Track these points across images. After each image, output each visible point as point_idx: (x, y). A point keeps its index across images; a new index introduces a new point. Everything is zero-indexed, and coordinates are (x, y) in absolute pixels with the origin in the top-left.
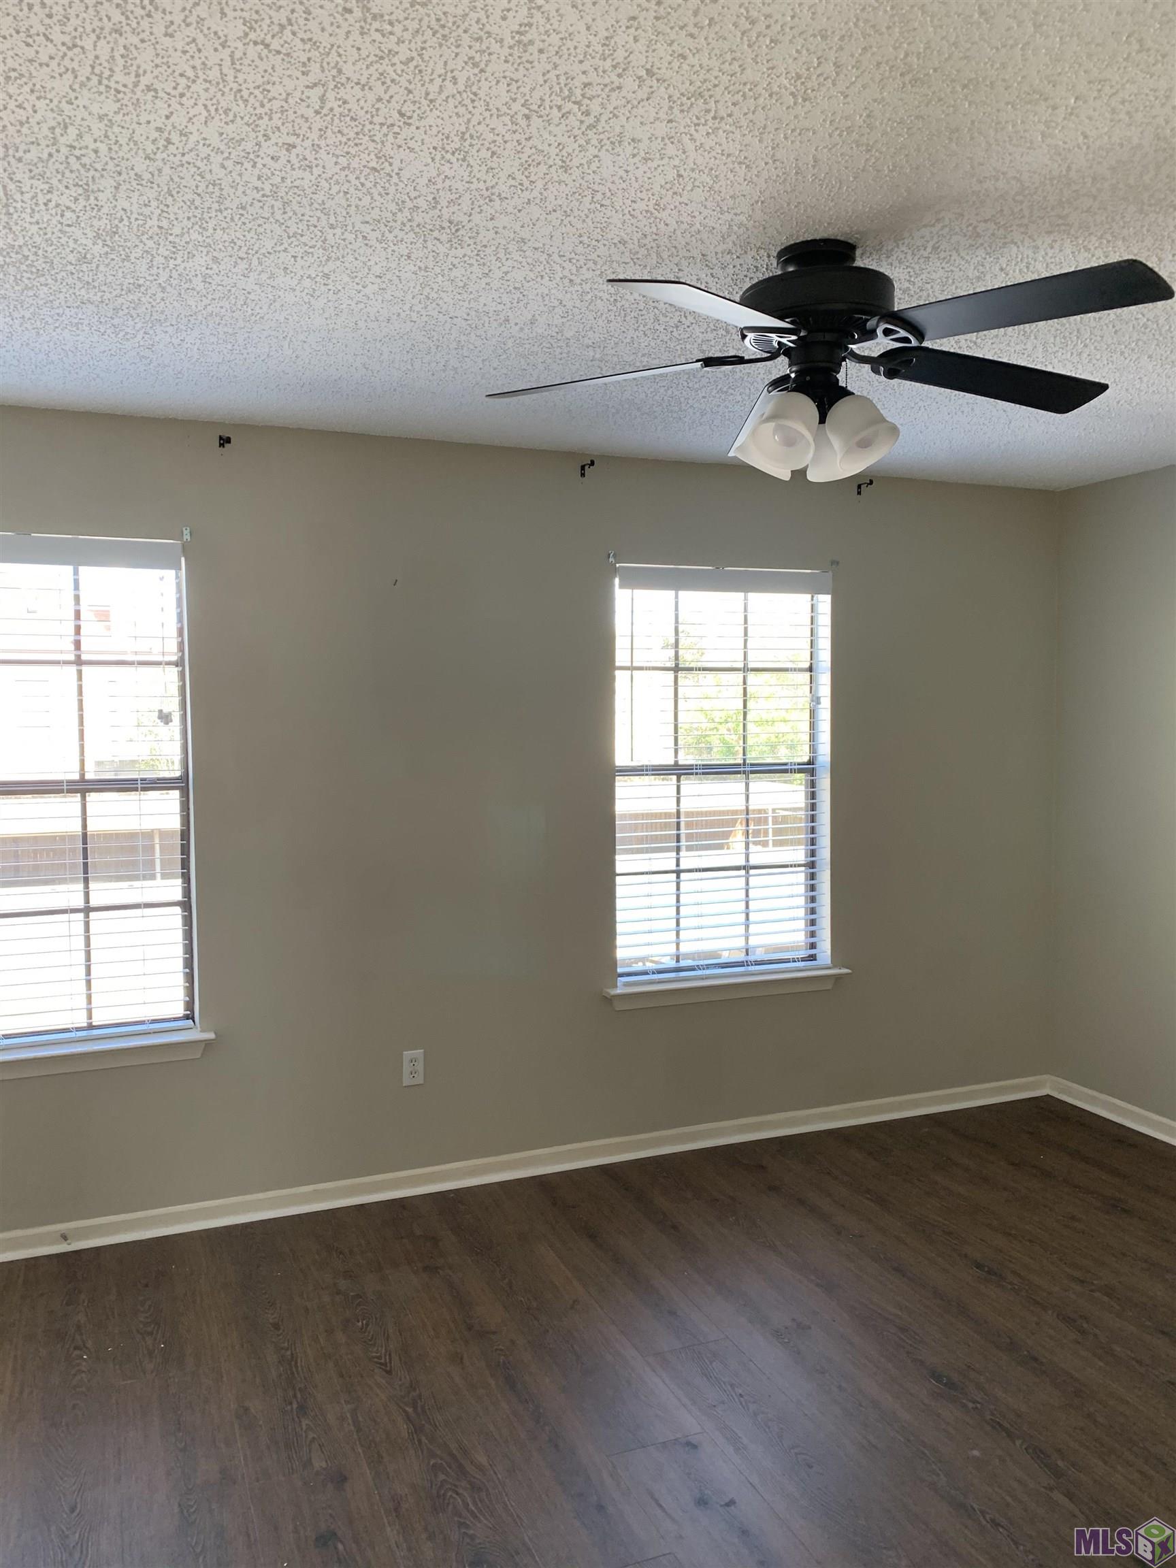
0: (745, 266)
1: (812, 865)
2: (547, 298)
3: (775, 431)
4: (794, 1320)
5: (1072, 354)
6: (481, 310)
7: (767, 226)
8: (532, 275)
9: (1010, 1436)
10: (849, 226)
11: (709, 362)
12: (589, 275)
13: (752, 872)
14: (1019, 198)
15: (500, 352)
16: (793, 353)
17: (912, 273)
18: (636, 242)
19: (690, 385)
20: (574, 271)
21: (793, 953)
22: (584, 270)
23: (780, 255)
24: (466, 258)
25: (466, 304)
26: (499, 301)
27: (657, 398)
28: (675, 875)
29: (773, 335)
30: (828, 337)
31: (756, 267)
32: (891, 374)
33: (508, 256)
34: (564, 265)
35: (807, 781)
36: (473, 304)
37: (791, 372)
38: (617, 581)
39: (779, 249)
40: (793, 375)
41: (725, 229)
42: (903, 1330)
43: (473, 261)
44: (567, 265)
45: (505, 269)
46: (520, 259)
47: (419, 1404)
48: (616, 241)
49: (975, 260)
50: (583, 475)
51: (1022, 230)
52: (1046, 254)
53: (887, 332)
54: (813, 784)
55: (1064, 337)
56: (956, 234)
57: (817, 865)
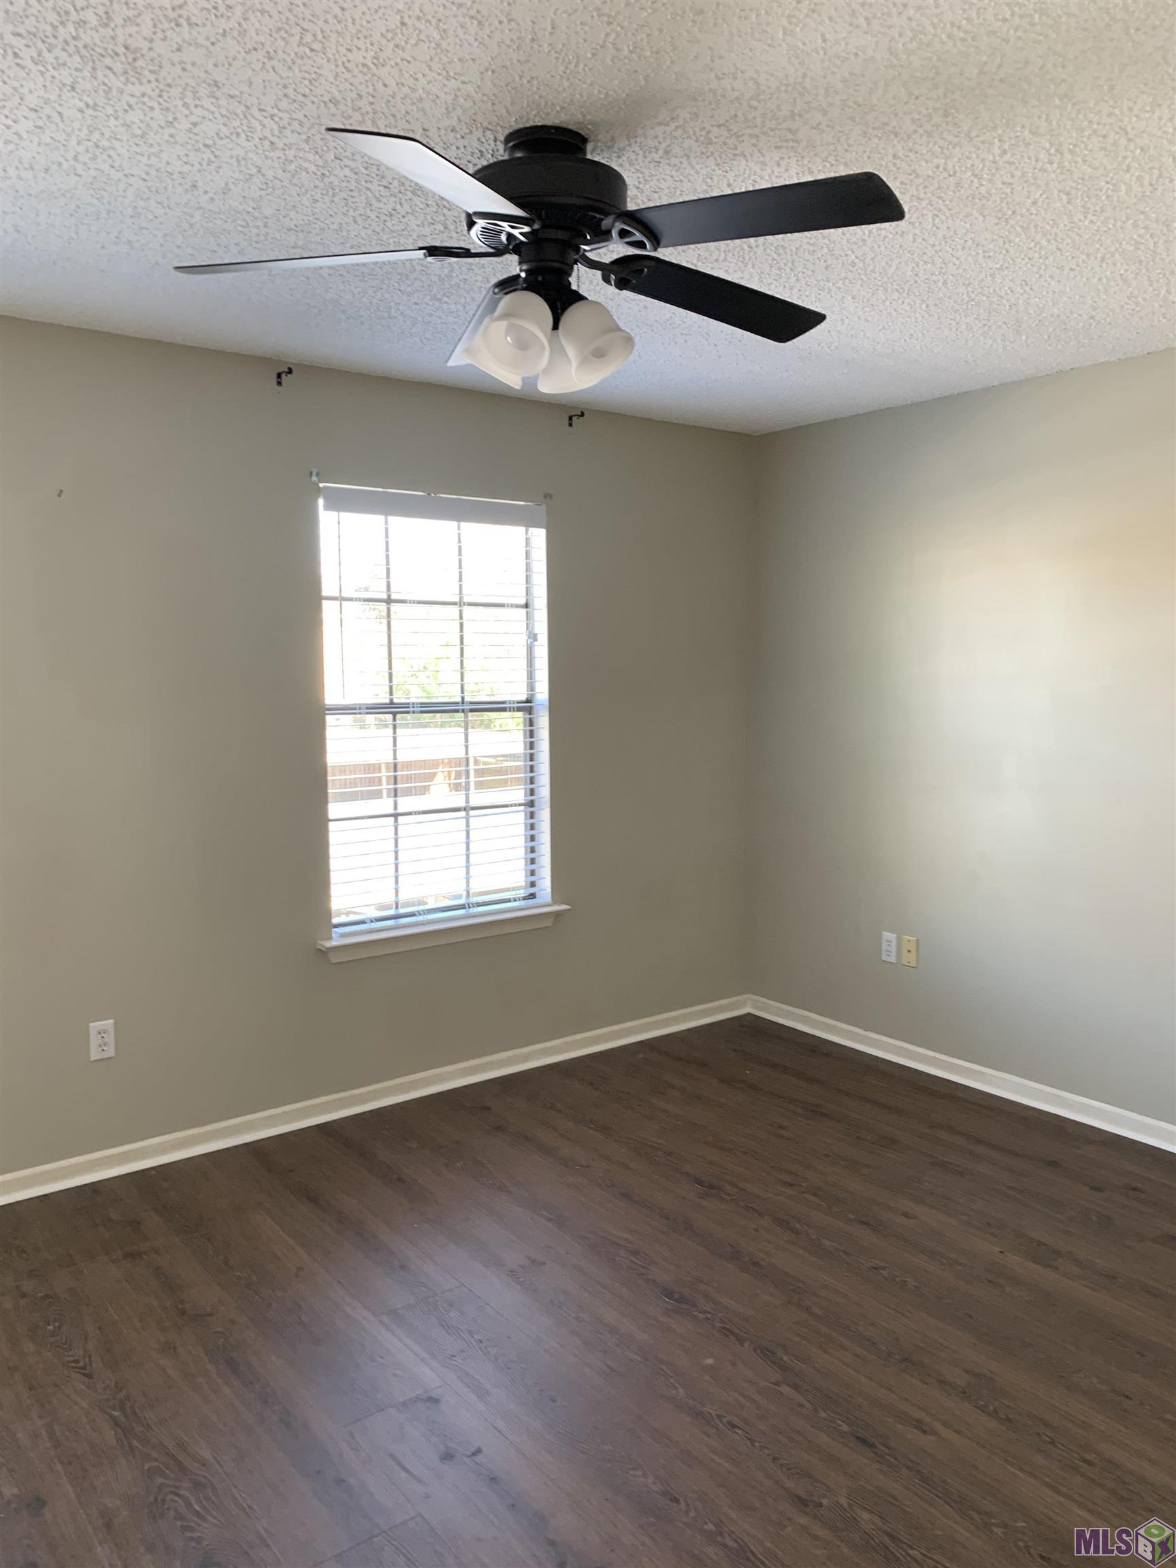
0: (469, 149)
1: (531, 804)
2: (243, 163)
3: (507, 332)
4: (528, 1258)
5: (785, 287)
6: (163, 170)
7: (496, 102)
8: (225, 131)
9: (741, 1341)
10: (582, 113)
11: (432, 251)
12: (293, 138)
13: (472, 813)
14: (755, 103)
15: (185, 226)
16: (523, 250)
17: (641, 180)
18: (350, 104)
19: (402, 288)
20: (276, 133)
21: (514, 893)
22: (288, 132)
23: (509, 138)
24: (146, 99)
25: (144, 159)
26: (185, 159)
27: (365, 300)
28: (392, 819)
29: (505, 224)
30: (560, 235)
31: (481, 152)
32: (622, 284)
33: (198, 102)
34: (266, 122)
35: (525, 719)
36: (153, 160)
37: (521, 271)
38: (321, 502)
39: (507, 132)
40: (523, 275)
41: (450, 99)
42: (635, 1253)
43: (155, 104)
44: (267, 122)
45: (193, 119)
46: (213, 108)
47: (128, 1404)
48: (326, 99)
49: (703, 172)
50: (279, 383)
51: (754, 141)
52: (773, 172)
53: (623, 234)
54: (531, 723)
55: (780, 269)
56: (689, 137)
57: (536, 803)
